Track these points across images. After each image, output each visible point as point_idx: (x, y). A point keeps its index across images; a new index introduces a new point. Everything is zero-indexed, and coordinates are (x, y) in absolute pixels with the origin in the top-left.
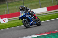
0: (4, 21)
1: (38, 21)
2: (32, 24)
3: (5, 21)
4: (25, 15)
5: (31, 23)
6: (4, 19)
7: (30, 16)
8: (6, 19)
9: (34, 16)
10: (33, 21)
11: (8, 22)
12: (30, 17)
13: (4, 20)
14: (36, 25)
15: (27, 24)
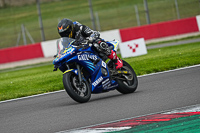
0: (134, 51)
1: (127, 75)
2: (99, 89)
3: (137, 49)
4: (74, 55)
5: (95, 84)
6: (132, 43)
7: (95, 57)
8: (141, 42)
9: (110, 56)
10: (103, 75)
11: (145, 52)
12: (91, 60)
13: (134, 47)
14: (116, 92)
15: (81, 87)
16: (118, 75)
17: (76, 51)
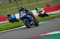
15: (28, 24)
16: (35, 21)
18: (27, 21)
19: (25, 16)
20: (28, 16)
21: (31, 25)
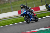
4: (26, 12)
5: (31, 19)
7: (30, 13)
9: (33, 13)
12: (30, 14)
16: (35, 17)
17: (27, 11)
18: (27, 17)
19: (25, 13)
20: (28, 13)
21: (31, 21)
